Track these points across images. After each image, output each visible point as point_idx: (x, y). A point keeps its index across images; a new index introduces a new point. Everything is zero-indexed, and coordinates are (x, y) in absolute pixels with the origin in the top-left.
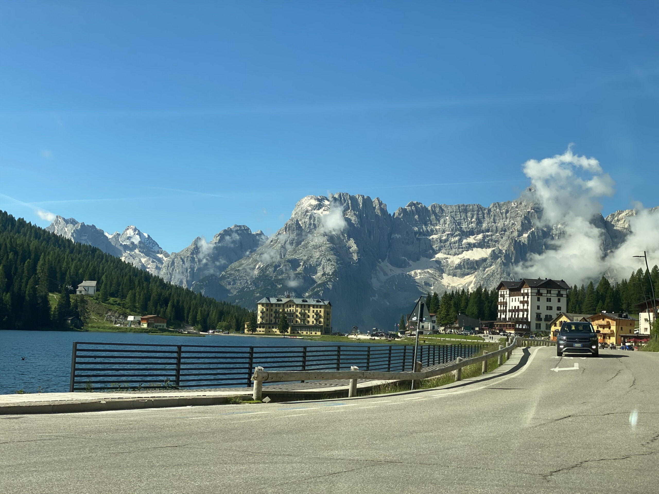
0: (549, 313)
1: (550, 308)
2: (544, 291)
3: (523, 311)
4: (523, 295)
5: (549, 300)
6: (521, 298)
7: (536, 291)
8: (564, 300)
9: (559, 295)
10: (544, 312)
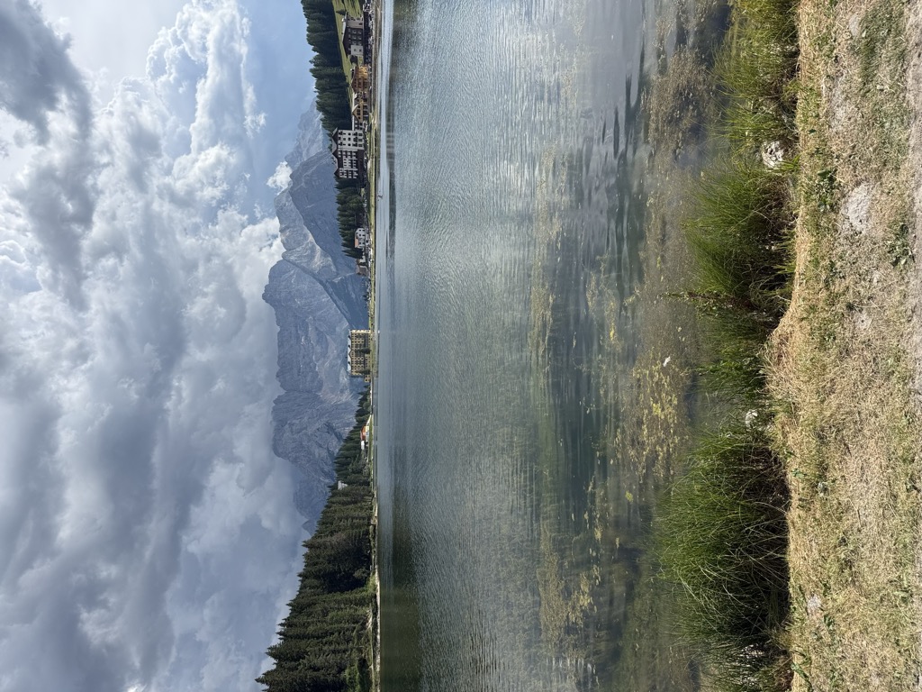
0: (352, 139)
1: (349, 139)
2: (339, 142)
3: (351, 156)
4: (342, 155)
5: (345, 139)
6: (344, 157)
7: (339, 146)
8: (344, 131)
9: (341, 133)
10: (352, 142)
